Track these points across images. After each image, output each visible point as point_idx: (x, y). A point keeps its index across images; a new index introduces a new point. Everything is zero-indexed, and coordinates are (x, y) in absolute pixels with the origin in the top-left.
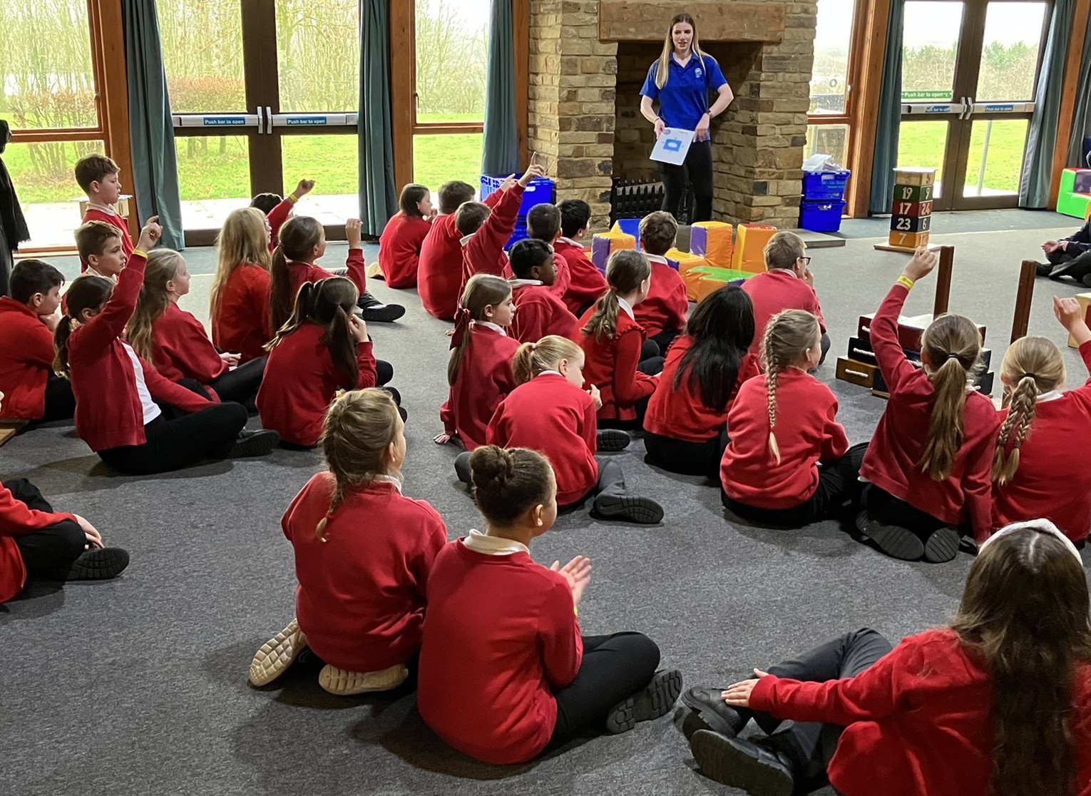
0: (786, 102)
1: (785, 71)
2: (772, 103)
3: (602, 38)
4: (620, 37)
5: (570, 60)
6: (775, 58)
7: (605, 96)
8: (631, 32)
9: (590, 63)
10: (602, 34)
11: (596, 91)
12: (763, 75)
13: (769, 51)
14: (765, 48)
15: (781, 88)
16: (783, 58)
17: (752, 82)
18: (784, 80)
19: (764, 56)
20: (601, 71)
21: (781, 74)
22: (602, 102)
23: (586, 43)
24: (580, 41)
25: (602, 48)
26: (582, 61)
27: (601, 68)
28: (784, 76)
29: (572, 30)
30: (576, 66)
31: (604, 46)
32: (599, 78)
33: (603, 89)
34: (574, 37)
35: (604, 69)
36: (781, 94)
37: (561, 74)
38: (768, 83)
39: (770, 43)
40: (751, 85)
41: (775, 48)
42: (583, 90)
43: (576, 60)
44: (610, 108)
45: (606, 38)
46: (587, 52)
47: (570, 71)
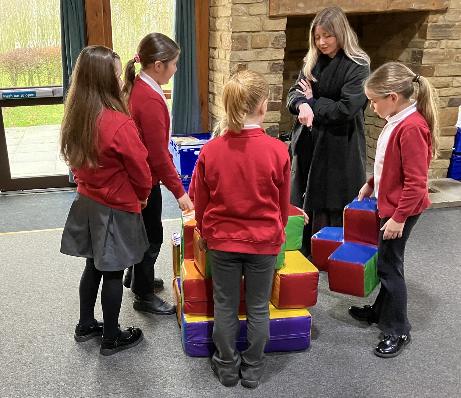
0: (447, 67)
1: (448, 38)
2: (434, 68)
3: (271, 14)
4: (289, 13)
5: (241, 37)
6: (439, 26)
7: (273, 68)
8: (299, 8)
9: (259, 39)
10: (272, 11)
11: (265, 64)
12: (427, 43)
13: (435, 19)
14: (431, 17)
15: (443, 54)
16: (448, 26)
17: (415, 49)
18: (447, 47)
19: (429, 25)
20: (270, 45)
21: (444, 41)
22: (270, 74)
23: (256, 19)
24: (251, 18)
25: (271, 24)
26: (252, 37)
27: (270, 43)
28: (447, 42)
29: (243, 8)
30: (246, 42)
31: (273, 22)
32: (268, 52)
33: (272, 62)
34: (245, 14)
35: (273, 44)
36: (442, 60)
37: (232, 50)
38: (431, 50)
39: (436, 12)
40: (414, 52)
41: (441, 17)
42: (253, 63)
43: (247, 37)
44: (278, 79)
45: (275, 14)
46: (257, 28)
47: (240, 46)
